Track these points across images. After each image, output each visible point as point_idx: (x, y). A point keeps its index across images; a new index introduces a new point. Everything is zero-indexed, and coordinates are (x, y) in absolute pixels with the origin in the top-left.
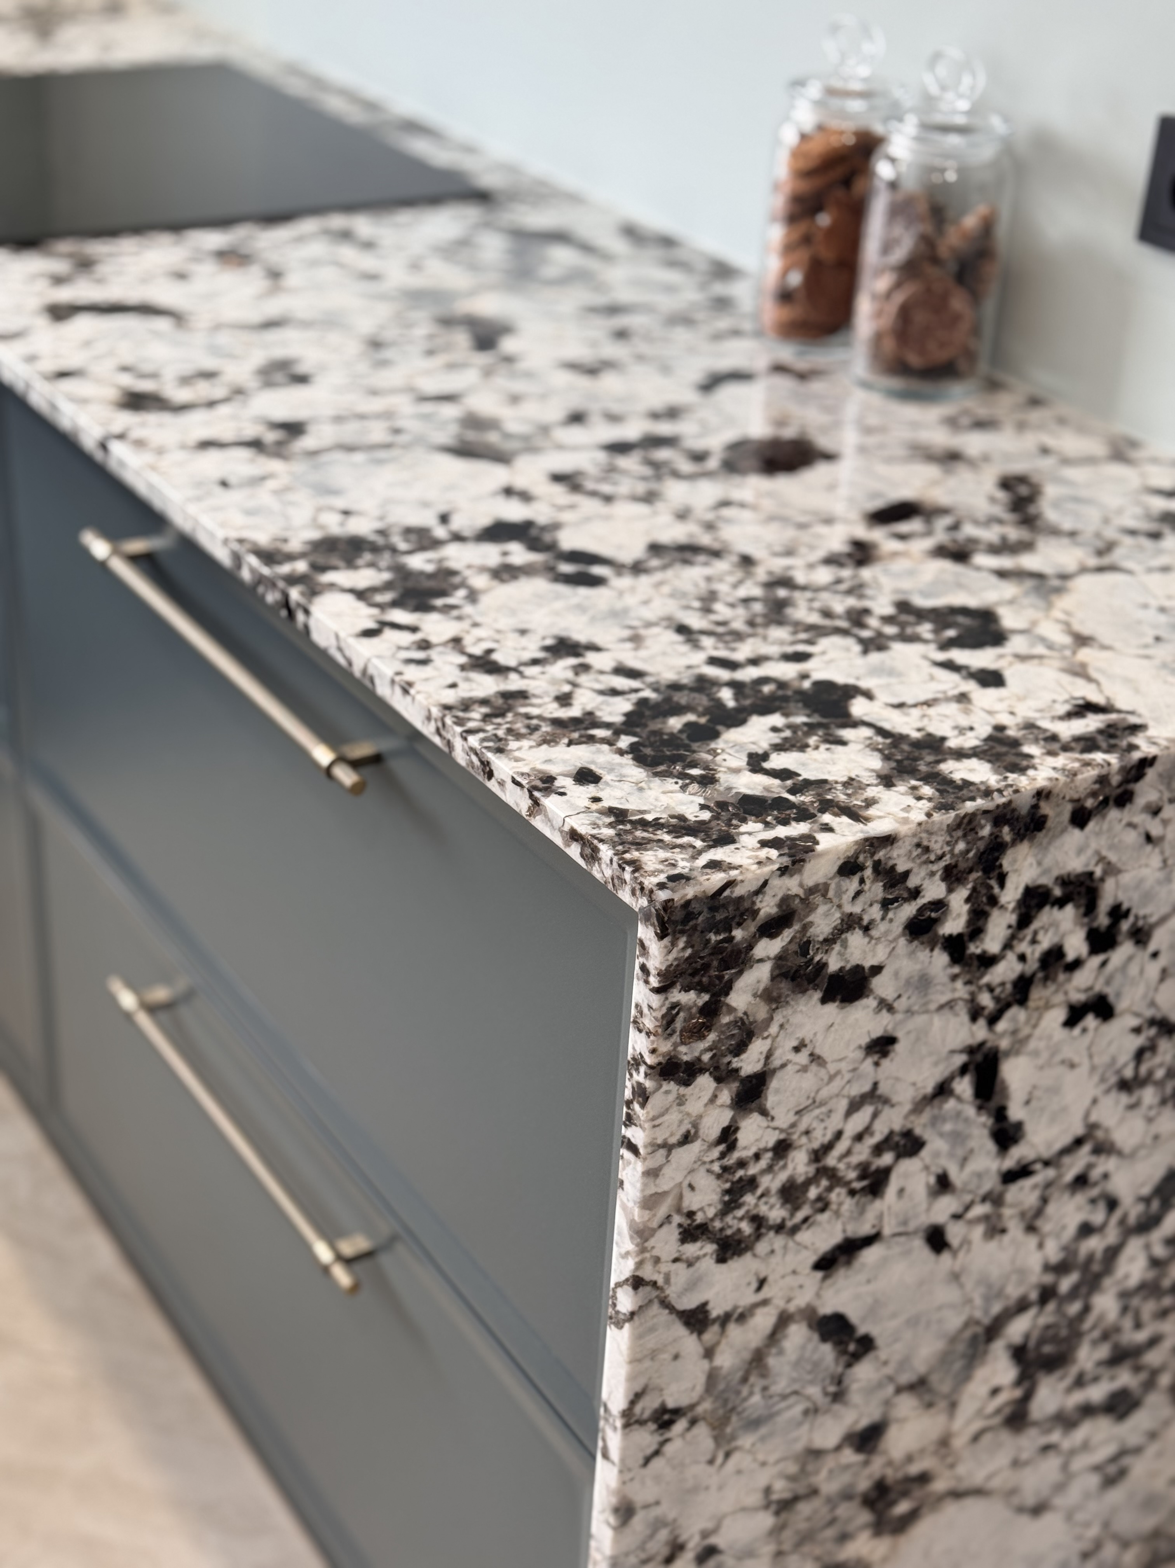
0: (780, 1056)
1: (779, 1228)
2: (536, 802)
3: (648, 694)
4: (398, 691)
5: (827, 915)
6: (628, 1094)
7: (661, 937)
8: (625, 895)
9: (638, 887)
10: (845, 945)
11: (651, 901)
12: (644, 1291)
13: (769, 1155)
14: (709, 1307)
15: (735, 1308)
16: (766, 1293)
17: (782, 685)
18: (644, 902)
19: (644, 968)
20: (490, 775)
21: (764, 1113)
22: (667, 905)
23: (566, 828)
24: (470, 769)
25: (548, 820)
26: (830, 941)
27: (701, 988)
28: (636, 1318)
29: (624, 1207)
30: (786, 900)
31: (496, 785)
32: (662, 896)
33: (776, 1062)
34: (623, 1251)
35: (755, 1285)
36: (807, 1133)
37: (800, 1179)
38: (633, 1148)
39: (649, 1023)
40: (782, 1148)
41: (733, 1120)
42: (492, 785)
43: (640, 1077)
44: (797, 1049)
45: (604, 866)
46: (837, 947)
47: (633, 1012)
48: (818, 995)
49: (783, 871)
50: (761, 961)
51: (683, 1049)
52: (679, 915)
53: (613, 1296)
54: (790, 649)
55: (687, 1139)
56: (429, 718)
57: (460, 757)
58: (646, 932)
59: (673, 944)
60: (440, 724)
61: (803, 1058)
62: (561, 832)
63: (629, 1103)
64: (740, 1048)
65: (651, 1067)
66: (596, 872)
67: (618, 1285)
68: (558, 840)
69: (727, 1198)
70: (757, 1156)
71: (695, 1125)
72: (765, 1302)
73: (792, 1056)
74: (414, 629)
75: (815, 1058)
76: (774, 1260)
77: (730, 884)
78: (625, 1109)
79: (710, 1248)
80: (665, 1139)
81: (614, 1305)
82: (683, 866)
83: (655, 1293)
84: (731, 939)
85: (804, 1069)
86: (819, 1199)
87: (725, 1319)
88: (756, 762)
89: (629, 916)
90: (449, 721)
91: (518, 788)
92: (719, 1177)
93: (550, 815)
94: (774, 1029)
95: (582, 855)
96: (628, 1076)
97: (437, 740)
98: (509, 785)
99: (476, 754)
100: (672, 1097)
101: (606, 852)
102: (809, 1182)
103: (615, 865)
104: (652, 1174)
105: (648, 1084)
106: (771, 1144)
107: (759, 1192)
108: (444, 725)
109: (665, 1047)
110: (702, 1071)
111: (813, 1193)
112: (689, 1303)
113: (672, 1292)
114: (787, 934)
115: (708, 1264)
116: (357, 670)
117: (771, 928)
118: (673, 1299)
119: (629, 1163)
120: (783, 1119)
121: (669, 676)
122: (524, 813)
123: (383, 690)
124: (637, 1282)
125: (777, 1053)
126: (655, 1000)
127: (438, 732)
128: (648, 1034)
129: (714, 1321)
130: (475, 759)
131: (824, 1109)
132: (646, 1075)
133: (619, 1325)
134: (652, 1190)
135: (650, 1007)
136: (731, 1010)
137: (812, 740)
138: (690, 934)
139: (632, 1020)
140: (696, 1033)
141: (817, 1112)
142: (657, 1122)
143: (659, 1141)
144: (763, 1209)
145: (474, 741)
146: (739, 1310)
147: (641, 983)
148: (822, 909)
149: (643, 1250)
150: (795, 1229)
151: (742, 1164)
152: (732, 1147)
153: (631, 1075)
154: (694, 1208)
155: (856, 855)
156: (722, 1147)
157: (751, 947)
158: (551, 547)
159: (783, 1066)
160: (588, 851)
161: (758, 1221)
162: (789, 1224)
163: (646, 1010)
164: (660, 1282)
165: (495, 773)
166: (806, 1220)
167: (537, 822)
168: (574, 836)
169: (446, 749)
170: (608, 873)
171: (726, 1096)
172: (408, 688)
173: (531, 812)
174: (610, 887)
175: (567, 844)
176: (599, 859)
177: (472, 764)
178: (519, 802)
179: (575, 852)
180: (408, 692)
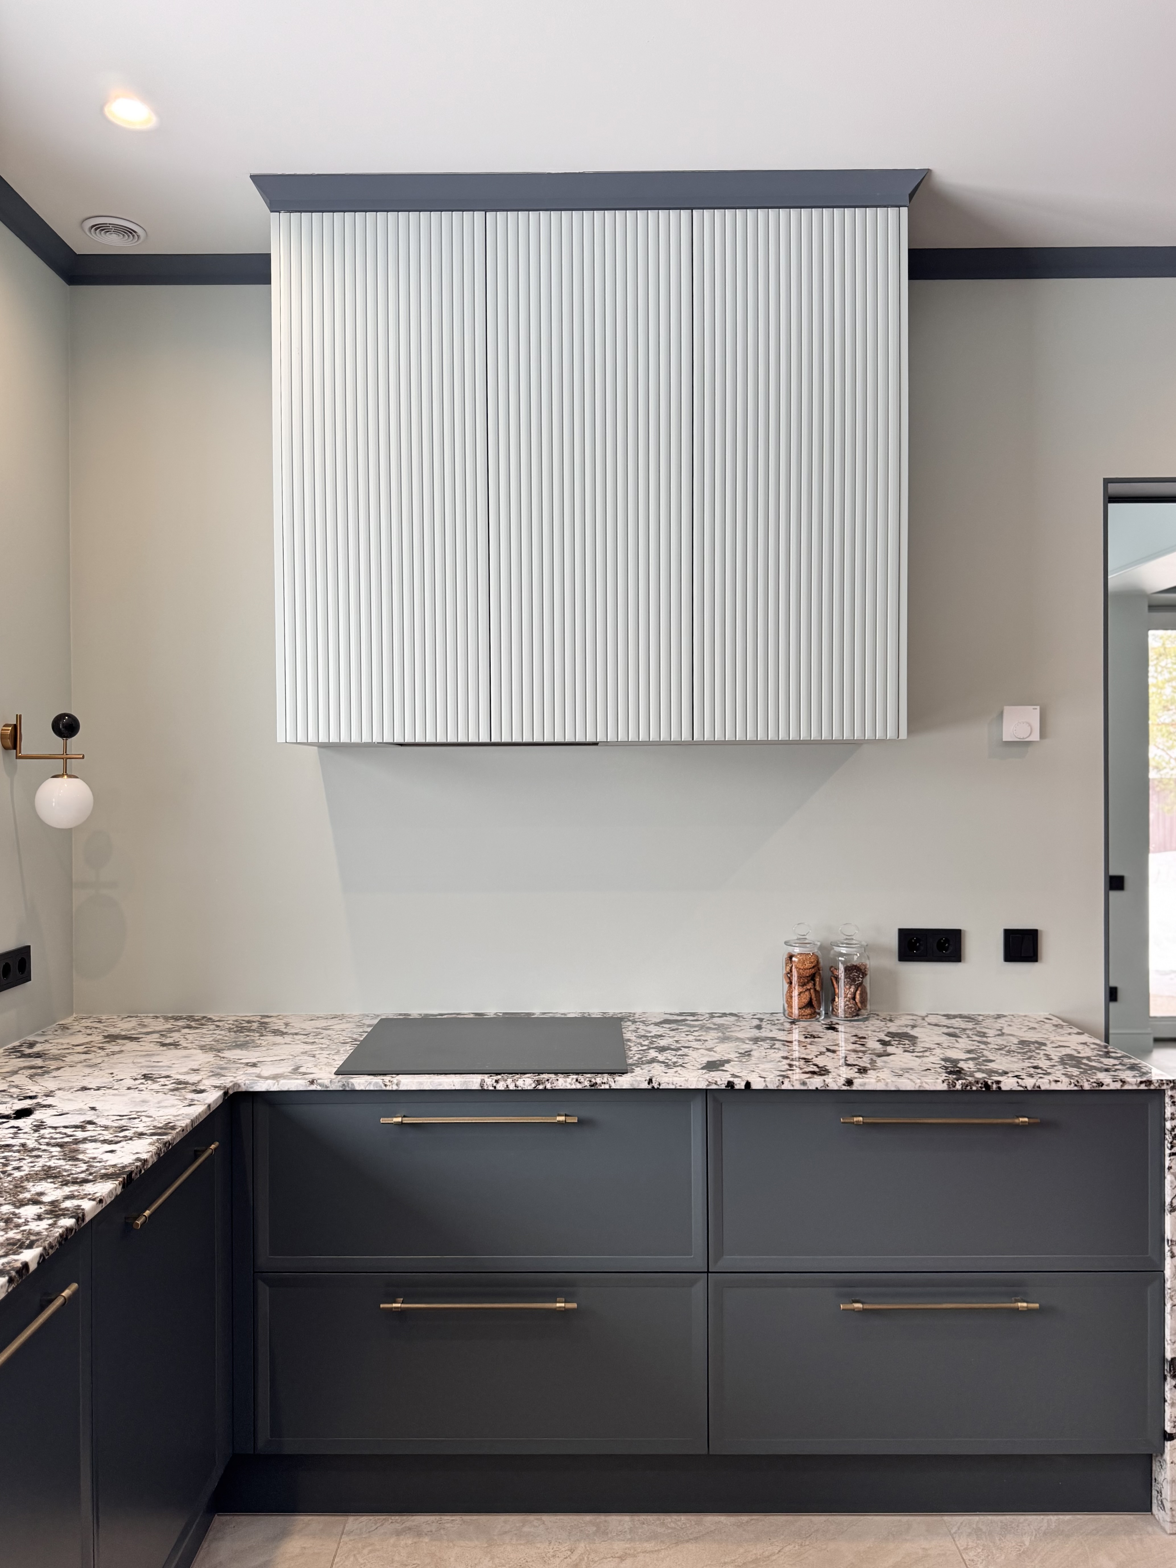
2: (1124, 1082)
4: (1053, 1084)
8: (1165, 1087)
9: (1168, 1082)
20: (1103, 1085)
23: (1138, 1082)
24: (1093, 1089)
25: (1129, 1083)
31: (1106, 1087)
42: (1104, 1088)
45: (1155, 1084)
56: (1070, 1084)
57: (1087, 1087)
60: (1076, 1083)
62: (1136, 1084)
66: (1152, 1087)
68: (1135, 1087)
90: (1080, 1080)
91: (1116, 1083)
93: (1131, 1082)
95: (1146, 1086)
97: (1076, 1088)
98: (1112, 1084)
99: (1095, 1082)
101: (1155, 1080)
103: (1159, 1081)
108: (1078, 1082)
116: (1029, 1088)
119: (1173, 1159)
122: (1118, 1088)
123: (1045, 1087)
127: (1076, 1085)
130: (1095, 1085)
160: (1148, 1083)
165: (1105, 1084)
167: (1126, 1087)
168: (1141, 1082)
169: (1081, 1089)
170: (1157, 1085)
172: (1057, 1081)
173: (1122, 1086)
174: (1158, 1088)
175: (1139, 1086)
176: (1153, 1084)
177: (1093, 1087)
178: (1117, 1086)
179: (1143, 1087)
180: (1059, 1081)
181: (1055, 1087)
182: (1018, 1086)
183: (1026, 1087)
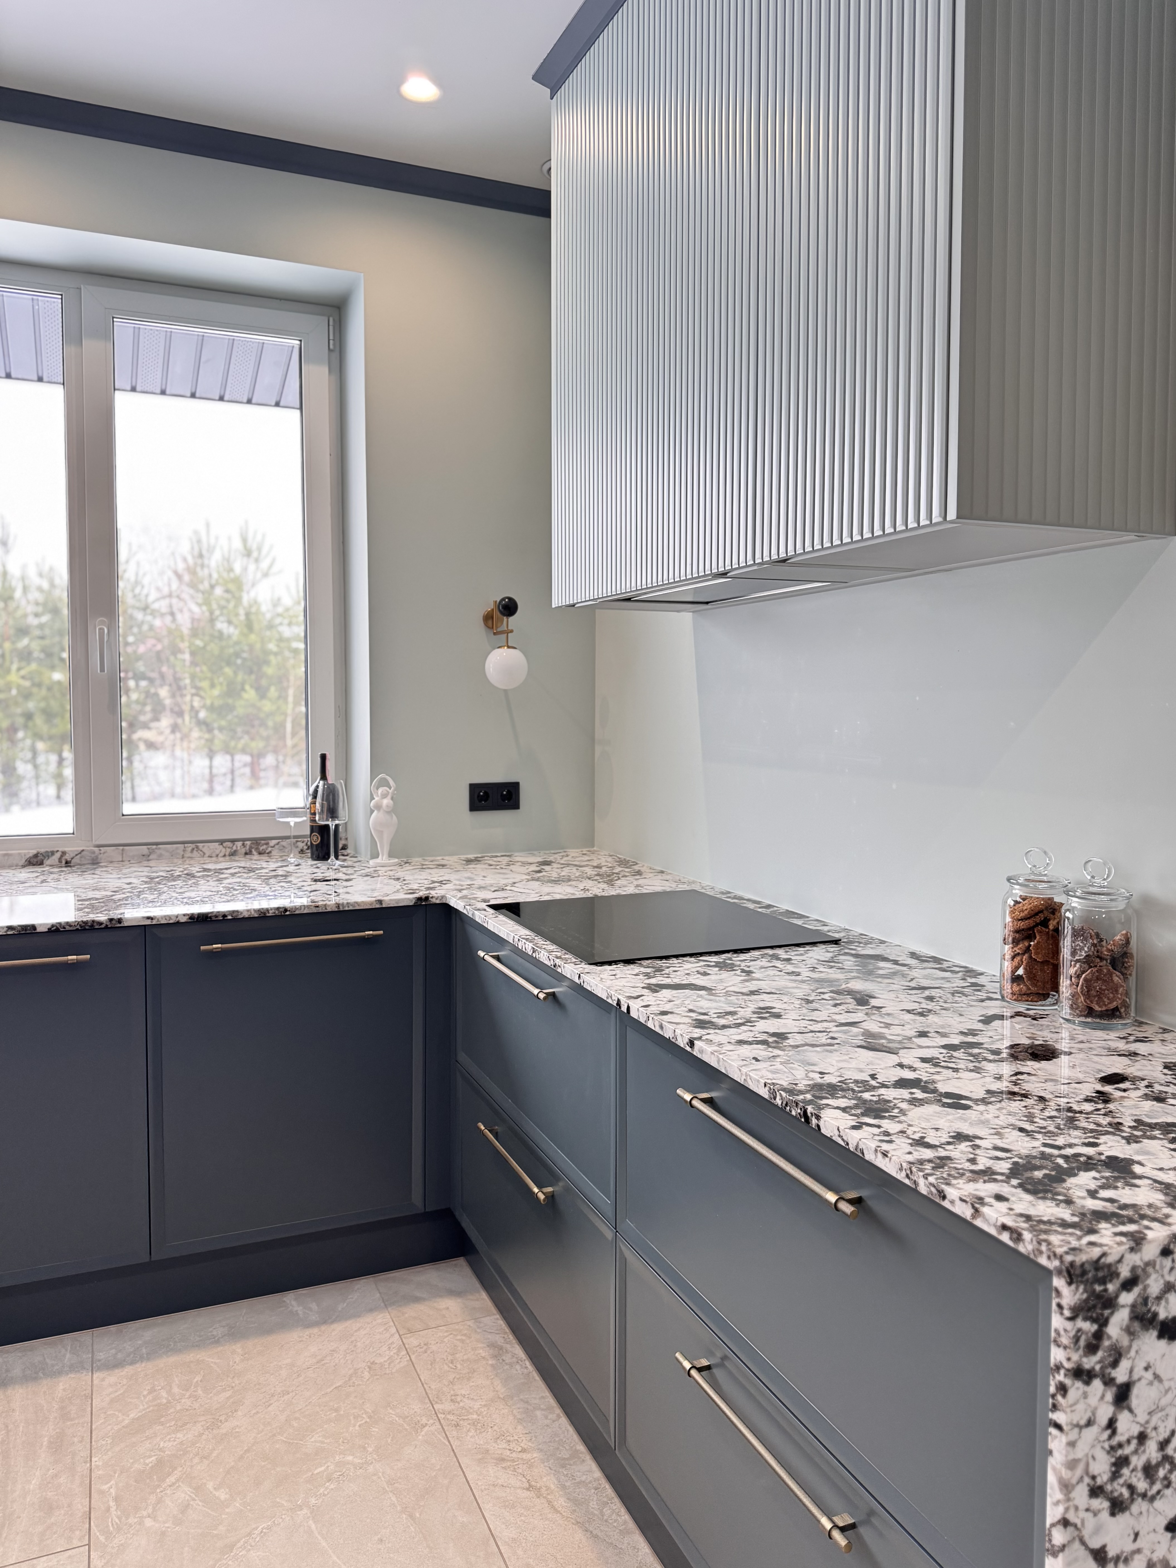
0: (1139, 1372)
1: (1144, 1496)
2: (976, 1210)
3: (1016, 1159)
4: (880, 1155)
5: (1156, 1280)
6: (1052, 1389)
7: (1070, 1283)
8: (1043, 1261)
9: (1052, 1254)
10: (1167, 1302)
11: (1062, 1262)
12: (1070, 1529)
13: (1134, 1442)
14: (1108, 1549)
15: (1122, 1552)
16: (1139, 1544)
17: (1089, 1158)
18: (1056, 1263)
19: (1060, 1306)
20: (944, 1197)
21: (1131, 1410)
22: (1072, 1264)
23: (999, 1224)
24: (930, 1196)
25: (986, 1220)
26: (1159, 1298)
27: (1094, 1320)
28: (1066, 1549)
29: (1054, 1469)
30: (1134, 1269)
31: (949, 1203)
32: (1069, 1258)
33: (1135, 1377)
34: (1055, 1500)
35: (1132, 1537)
36: (1155, 1428)
37: (1154, 1462)
38: (1058, 1427)
39: (1065, 1340)
40: (1142, 1438)
41: (1114, 1414)
42: (946, 1204)
43: (1060, 1377)
44: (1146, 1369)
45: (1027, 1244)
46: (1163, 1302)
47: (1053, 1334)
48: (1155, 1333)
49: (1132, 1250)
50: (1123, 1306)
51: (1085, 1360)
52: (1078, 1271)
53: (1049, 1534)
54: (1087, 1141)
55: (1089, 1423)
56: (901, 1169)
57: (923, 1189)
58: (1058, 1282)
59: (1077, 1288)
60: (909, 1172)
61: (1149, 1375)
62: (995, 1226)
63: (1053, 1396)
64: (1115, 1364)
65: (1068, 1370)
66: (1021, 1248)
67: (1053, 1525)
68: (993, 1231)
69: (1113, 1469)
70: (1129, 1441)
71: (1094, 1414)
72: (1138, 1551)
73: (1143, 1373)
74: (879, 1127)
75: (1157, 1377)
76: (1143, 1519)
77: (1104, 1255)
78: (1051, 1401)
79: (1106, 1504)
80: (1078, 1422)
81: (1050, 1540)
82: (1074, 1243)
83: (1076, 1533)
84: (1106, 1290)
85: (1151, 1383)
86: (1166, 1478)
87: (1117, 1559)
88: (1093, 1194)
89: (1048, 1273)
90: (914, 1169)
91: (964, 1204)
92: (1108, 1453)
93: (987, 1217)
94: (1132, 1353)
95: (1011, 1239)
96: (1051, 1377)
97: (907, 1181)
98: (958, 1202)
99: (934, 1186)
100: (1080, 1392)
101: (1027, 1236)
102: (1159, 1465)
103: (1035, 1242)
104: (1072, 1444)
105: (1068, 1382)
106: (1136, 1433)
107: (1131, 1467)
108: (911, 1172)
109: (1075, 1357)
110: (1095, 1376)
111: (1161, 1473)
112: (1095, 1544)
113: (1086, 1533)
114: (1136, 1290)
115: (1105, 1515)
116: (852, 1148)
117: (1129, 1285)
118: (1087, 1539)
119: (1056, 1437)
120: (1142, 1417)
121: (1024, 1152)
122: (969, 1218)
123: (869, 1156)
124: (1065, 1523)
125: (1136, 1370)
126: (1069, 1325)
127: (907, 1177)
128: (1065, 1348)
129: (1111, 1559)
130: (933, 1189)
131: (1163, 1413)
132: (1065, 1375)
133: (1055, 1554)
134: (1071, 1457)
135: (1065, 1330)
136: (1109, 1337)
137: (1119, 1184)
138: (1086, 1283)
139: (1052, 1339)
140: (1092, 1349)
141: (1160, 1414)
142: (1073, 1408)
143: (1075, 1422)
144: (1134, 1481)
145: (931, 1179)
146: (1125, 1554)
147: (1058, 1316)
148: (1154, 1276)
149: (1068, 1500)
150: (1152, 1499)
151: (1120, 1446)
152: (1114, 1432)
153: (1054, 1377)
154: (1096, 1473)
155: (1169, 1244)
156: (1109, 1432)
157: (1117, 1296)
158: (935, 1091)
159: (1139, 1379)
160: (1015, 1236)
161: (1131, 1488)
162: (1150, 1494)
163: (1062, 1332)
164: (1079, 1525)
165: (948, 1196)
166: (1159, 1492)
167: (978, 1223)
168: (1004, 1227)
169: (914, 1186)
170: (1030, 1247)
171: (1109, 1396)
172: (885, 1154)
173: (974, 1217)
174: (1032, 1256)
175: (1000, 1233)
176: (1023, 1240)
177: (931, 1193)
178: (965, 1211)
179: (1005, 1237)
180: (887, 1156)
181: (880, 1162)
182: (839, 1136)
183: (848, 1144)
